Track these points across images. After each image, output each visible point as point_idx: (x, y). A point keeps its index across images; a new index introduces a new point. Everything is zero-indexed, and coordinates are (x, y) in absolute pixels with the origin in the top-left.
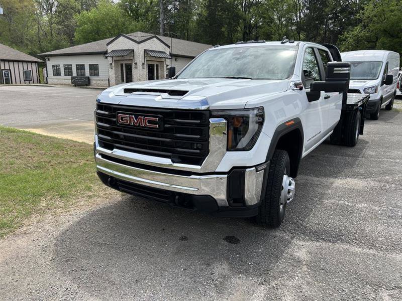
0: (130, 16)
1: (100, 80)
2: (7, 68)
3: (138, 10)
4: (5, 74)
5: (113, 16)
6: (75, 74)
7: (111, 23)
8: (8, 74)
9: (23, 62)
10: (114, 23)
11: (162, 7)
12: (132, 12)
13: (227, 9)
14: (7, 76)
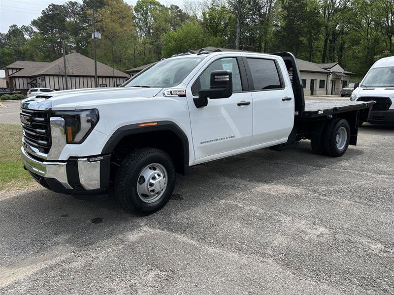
0: (209, 32)
2: (104, 83)
3: (217, 27)
5: (194, 34)
7: (191, 40)
9: (117, 77)
10: (194, 40)
11: (239, 22)
12: (212, 28)
13: (306, 18)
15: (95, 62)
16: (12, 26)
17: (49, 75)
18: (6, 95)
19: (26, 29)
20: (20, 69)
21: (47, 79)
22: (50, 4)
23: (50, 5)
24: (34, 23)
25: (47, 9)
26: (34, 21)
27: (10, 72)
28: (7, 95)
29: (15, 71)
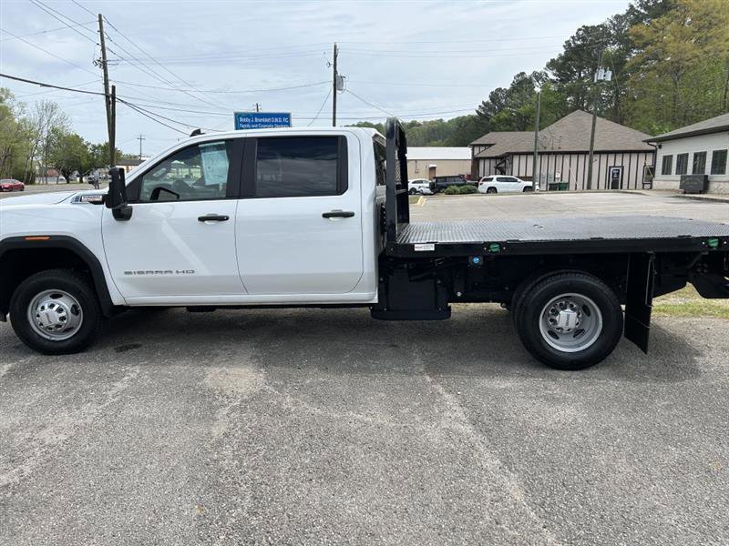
1: (724, 182)
2: (618, 164)
4: (613, 174)
6: (690, 172)
8: (618, 173)
14: (615, 176)
15: (594, 119)
16: (518, 76)
17: (520, 154)
18: (452, 187)
19: (538, 76)
20: (490, 145)
21: (516, 160)
22: (580, 27)
23: (580, 30)
24: (552, 64)
25: (573, 37)
26: (553, 61)
27: (477, 150)
28: (455, 187)
29: (482, 149)
